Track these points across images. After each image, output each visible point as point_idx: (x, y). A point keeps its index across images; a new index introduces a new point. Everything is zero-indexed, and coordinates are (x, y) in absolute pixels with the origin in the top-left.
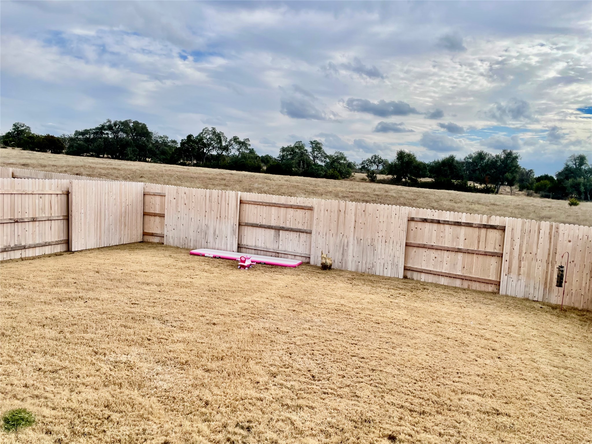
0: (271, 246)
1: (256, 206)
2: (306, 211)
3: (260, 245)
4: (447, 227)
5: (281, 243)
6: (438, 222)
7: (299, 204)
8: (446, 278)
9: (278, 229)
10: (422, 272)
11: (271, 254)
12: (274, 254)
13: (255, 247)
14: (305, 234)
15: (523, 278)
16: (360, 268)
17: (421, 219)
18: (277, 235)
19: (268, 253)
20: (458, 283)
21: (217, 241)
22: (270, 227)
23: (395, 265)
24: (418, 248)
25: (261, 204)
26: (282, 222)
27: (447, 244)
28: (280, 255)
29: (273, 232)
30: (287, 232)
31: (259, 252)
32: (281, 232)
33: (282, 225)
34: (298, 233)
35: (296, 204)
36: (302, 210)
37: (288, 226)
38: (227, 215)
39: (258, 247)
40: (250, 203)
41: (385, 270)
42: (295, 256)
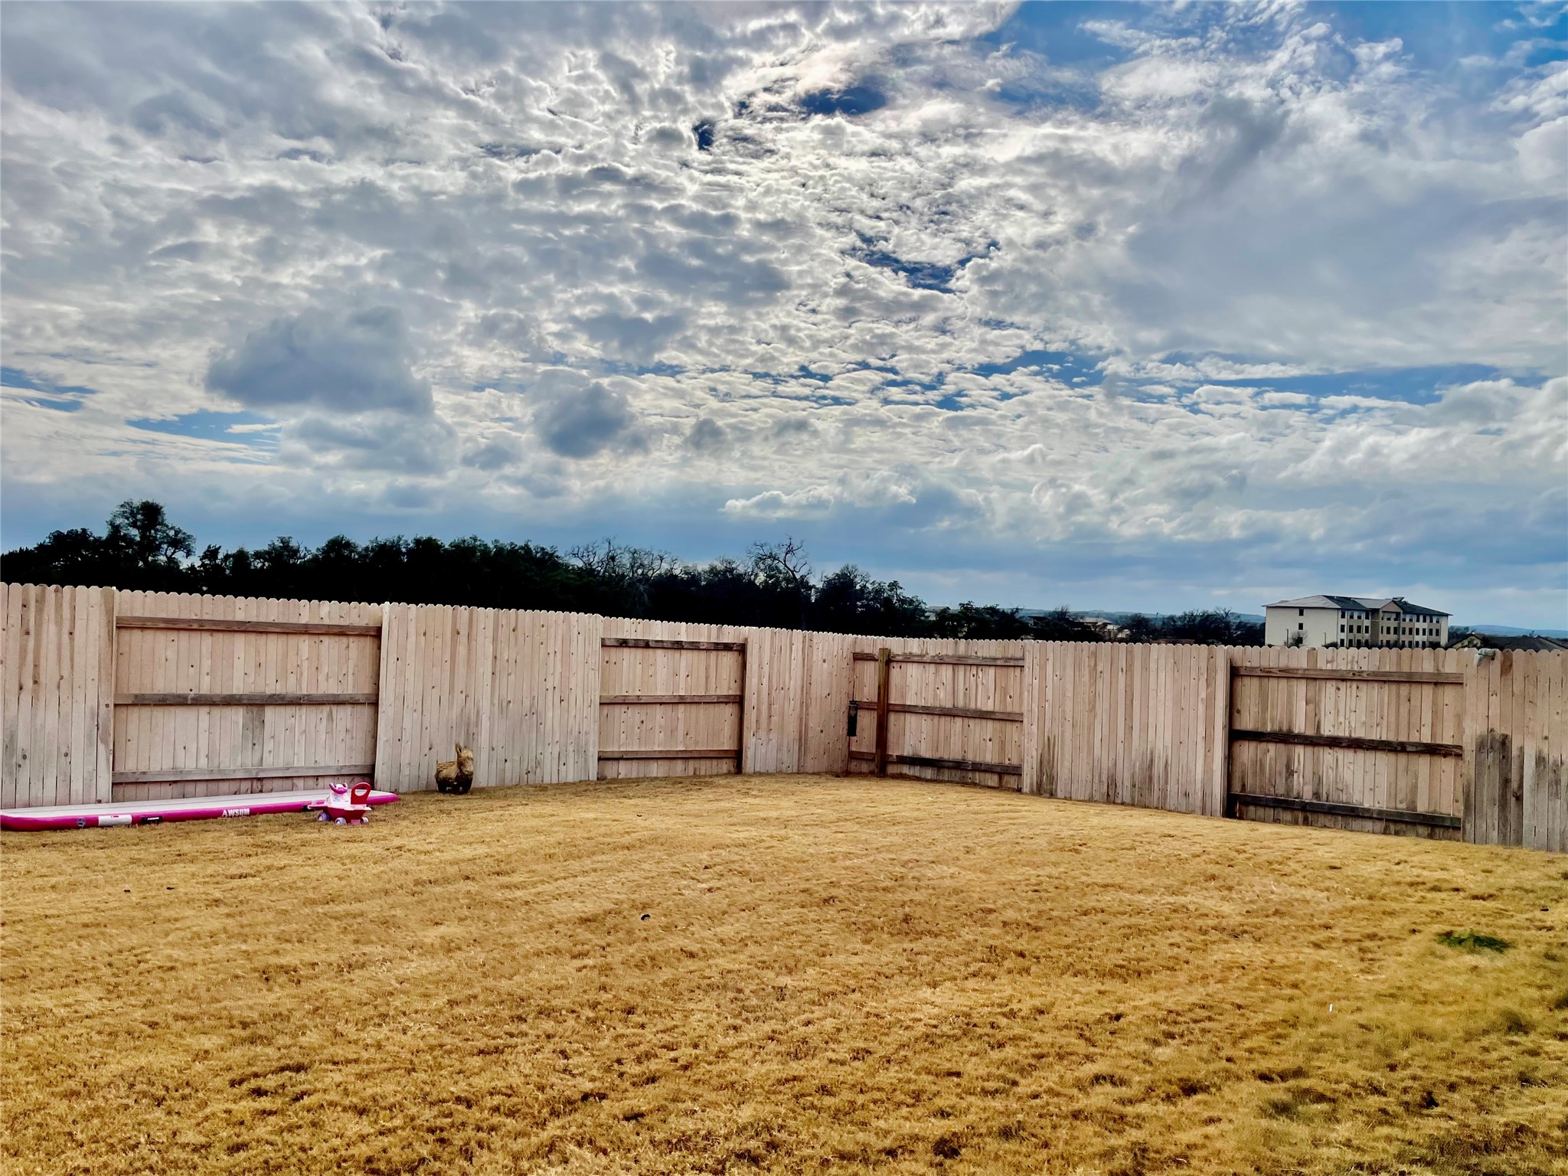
0: (235, 761)
1: (173, 635)
2: (351, 639)
3: (192, 763)
4: (660, 652)
5: (269, 745)
6: (646, 645)
7: (327, 622)
8: (660, 762)
9: (256, 703)
10: (622, 759)
11: (234, 786)
12: (246, 785)
13: (175, 774)
14: (349, 709)
15: (773, 736)
16: (508, 775)
17: (617, 640)
18: (257, 723)
19: (224, 786)
20: (679, 768)
21: (24, 777)
22: (230, 701)
23: (581, 751)
24: (610, 707)
25: (195, 626)
26: (271, 680)
27: (661, 691)
28: (267, 785)
29: (238, 715)
30: (290, 710)
31: (190, 788)
32: (270, 713)
33: (272, 689)
34: (326, 709)
35: (316, 621)
36: (337, 639)
37: (291, 687)
38: (66, 674)
39: (189, 773)
40: (149, 624)
41: (563, 768)
42: (317, 777)
